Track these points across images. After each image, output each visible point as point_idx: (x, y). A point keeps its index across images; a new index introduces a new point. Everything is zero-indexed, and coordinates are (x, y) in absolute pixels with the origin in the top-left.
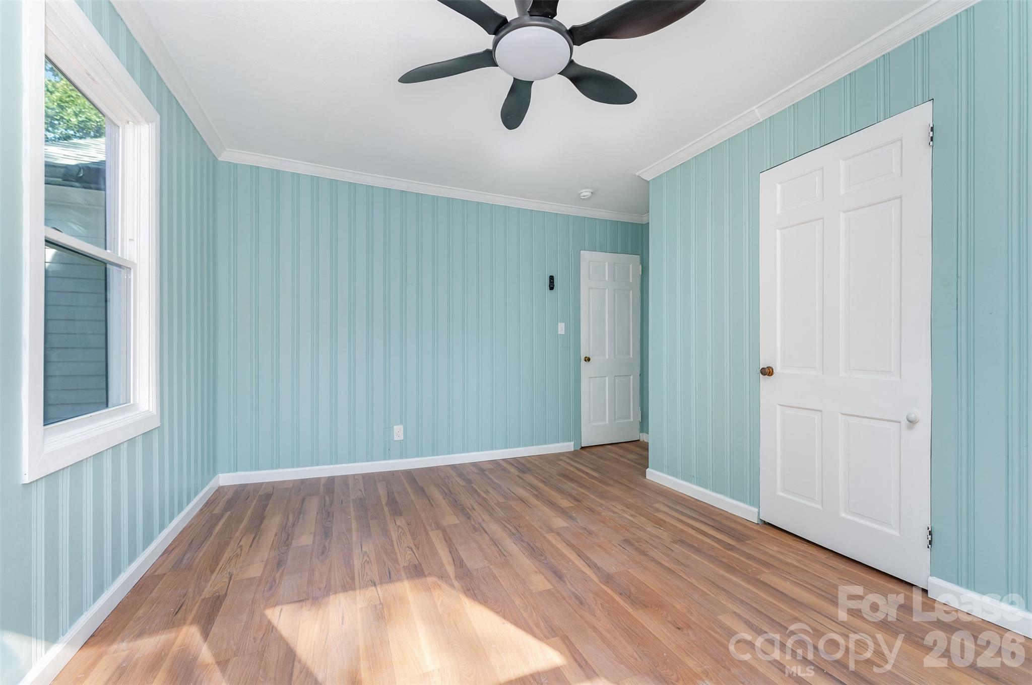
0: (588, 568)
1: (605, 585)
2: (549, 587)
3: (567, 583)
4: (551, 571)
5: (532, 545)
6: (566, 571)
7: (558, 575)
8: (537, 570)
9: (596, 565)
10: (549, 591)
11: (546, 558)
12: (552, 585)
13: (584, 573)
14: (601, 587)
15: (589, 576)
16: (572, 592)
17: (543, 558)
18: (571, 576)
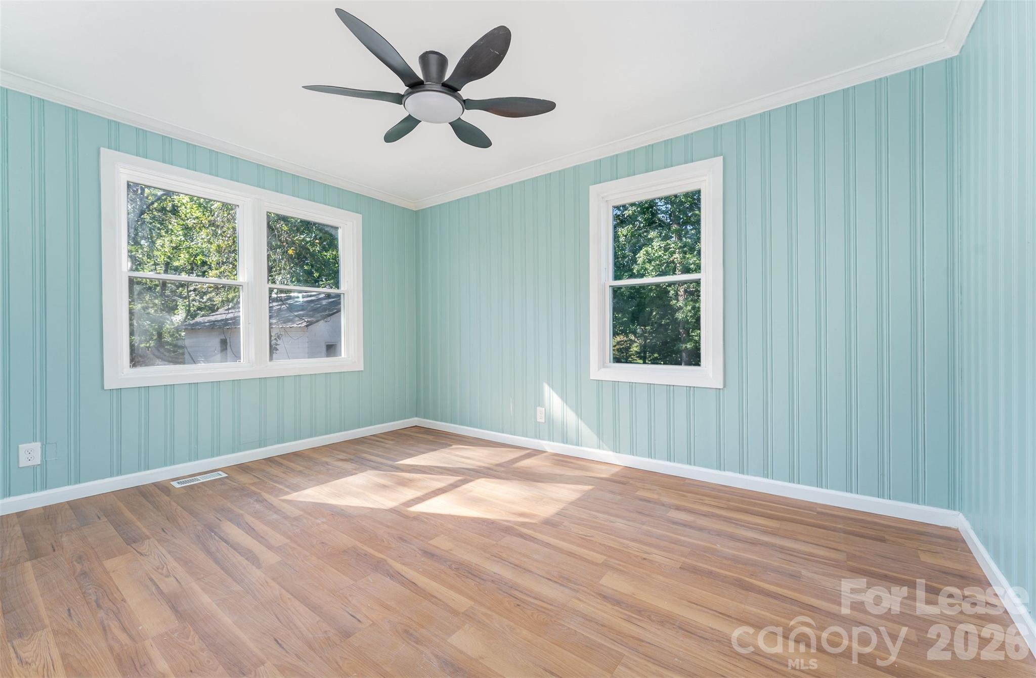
0: (400, 572)
1: (381, 558)
2: (431, 542)
3: (417, 550)
4: (437, 556)
5: (478, 580)
6: (422, 559)
7: (429, 554)
8: (451, 552)
9: (392, 577)
10: (431, 539)
11: (450, 567)
12: (429, 544)
13: (403, 564)
14: (385, 555)
15: (397, 562)
16: (411, 544)
17: (454, 566)
18: (416, 556)
